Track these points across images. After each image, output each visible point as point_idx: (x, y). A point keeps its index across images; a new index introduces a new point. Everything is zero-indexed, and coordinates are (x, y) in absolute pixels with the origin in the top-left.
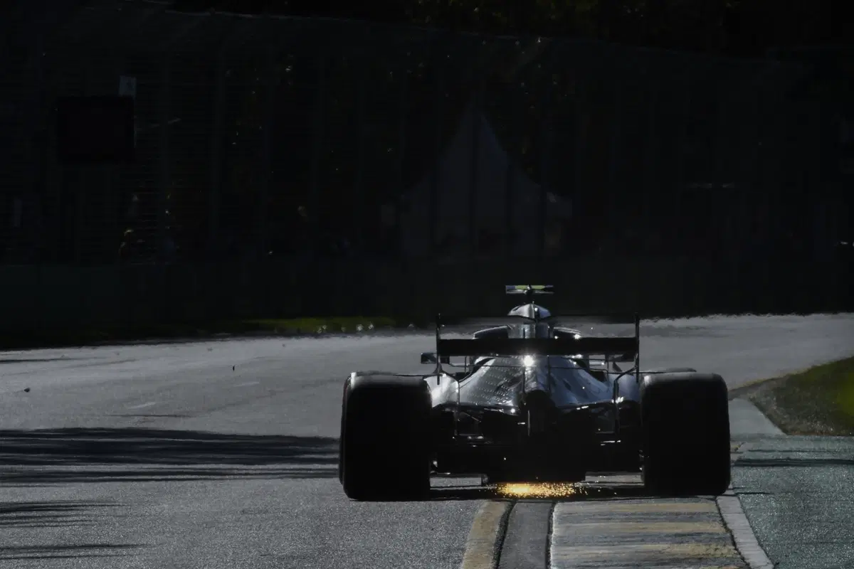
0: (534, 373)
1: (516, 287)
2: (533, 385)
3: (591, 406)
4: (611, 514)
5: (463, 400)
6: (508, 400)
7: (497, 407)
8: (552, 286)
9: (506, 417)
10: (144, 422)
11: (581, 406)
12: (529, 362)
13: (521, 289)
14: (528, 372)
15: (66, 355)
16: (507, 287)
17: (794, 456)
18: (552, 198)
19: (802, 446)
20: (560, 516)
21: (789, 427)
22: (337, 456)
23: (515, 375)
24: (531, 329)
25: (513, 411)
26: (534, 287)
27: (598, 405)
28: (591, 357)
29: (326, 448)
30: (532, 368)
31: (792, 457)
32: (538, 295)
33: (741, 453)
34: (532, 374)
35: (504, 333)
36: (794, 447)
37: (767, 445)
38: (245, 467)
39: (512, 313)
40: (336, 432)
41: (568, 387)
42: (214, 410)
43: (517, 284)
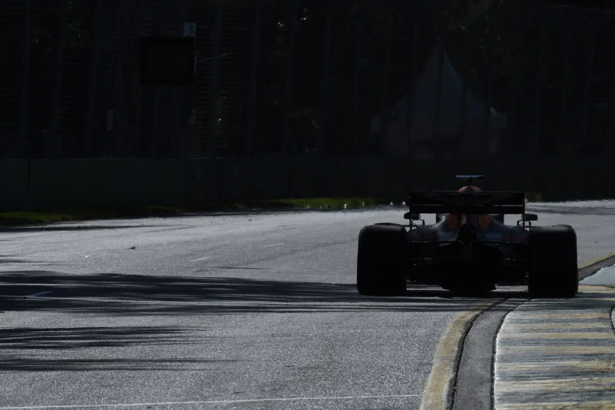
4: (538, 339)
15: (145, 224)
20: (501, 340)
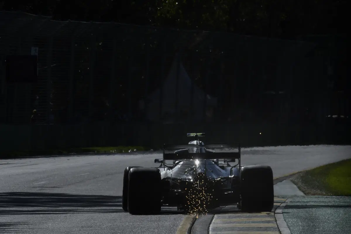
0: (200, 167)
1: (191, 134)
2: (199, 171)
3: (222, 178)
5: (173, 177)
6: (190, 176)
7: (186, 179)
8: (204, 133)
9: (190, 183)
10: (41, 190)
11: (217, 179)
12: (197, 162)
13: (193, 135)
14: (198, 166)
15: (9, 162)
16: (188, 134)
17: (308, 204)
18: (209, 97)
19: (311, 200)
21: (306, 192)
22: (121, 204)
23: (192, 167)
24: (197, 150)
25: (192, 180)
26: (198, 134)
27: (224, 178)
28: (219, 160)
29: (117, 200)
30: (199, 165)
31: (307, 205)
32: (199, 137)
33: (287, 203)
34: (199, 167)
35: (187, 151)
36: (308, 200)
37: (297, 199)
38: (83, 208)
39: (189, 143)
40: (121, 194)
41: (212, 172)
42: (70, 185)
43: (191, 133)
